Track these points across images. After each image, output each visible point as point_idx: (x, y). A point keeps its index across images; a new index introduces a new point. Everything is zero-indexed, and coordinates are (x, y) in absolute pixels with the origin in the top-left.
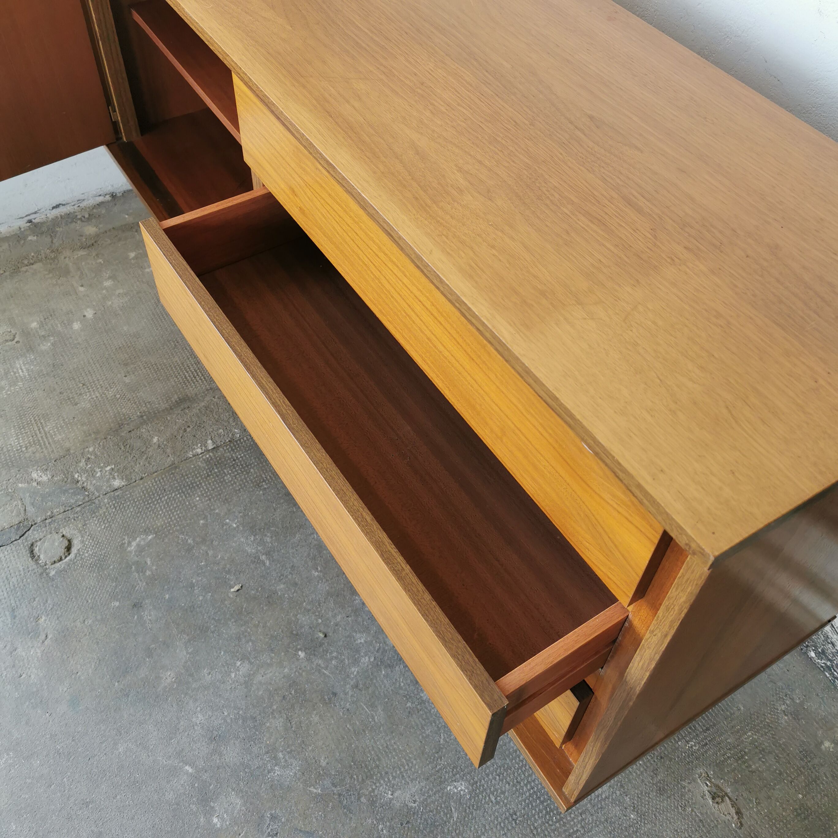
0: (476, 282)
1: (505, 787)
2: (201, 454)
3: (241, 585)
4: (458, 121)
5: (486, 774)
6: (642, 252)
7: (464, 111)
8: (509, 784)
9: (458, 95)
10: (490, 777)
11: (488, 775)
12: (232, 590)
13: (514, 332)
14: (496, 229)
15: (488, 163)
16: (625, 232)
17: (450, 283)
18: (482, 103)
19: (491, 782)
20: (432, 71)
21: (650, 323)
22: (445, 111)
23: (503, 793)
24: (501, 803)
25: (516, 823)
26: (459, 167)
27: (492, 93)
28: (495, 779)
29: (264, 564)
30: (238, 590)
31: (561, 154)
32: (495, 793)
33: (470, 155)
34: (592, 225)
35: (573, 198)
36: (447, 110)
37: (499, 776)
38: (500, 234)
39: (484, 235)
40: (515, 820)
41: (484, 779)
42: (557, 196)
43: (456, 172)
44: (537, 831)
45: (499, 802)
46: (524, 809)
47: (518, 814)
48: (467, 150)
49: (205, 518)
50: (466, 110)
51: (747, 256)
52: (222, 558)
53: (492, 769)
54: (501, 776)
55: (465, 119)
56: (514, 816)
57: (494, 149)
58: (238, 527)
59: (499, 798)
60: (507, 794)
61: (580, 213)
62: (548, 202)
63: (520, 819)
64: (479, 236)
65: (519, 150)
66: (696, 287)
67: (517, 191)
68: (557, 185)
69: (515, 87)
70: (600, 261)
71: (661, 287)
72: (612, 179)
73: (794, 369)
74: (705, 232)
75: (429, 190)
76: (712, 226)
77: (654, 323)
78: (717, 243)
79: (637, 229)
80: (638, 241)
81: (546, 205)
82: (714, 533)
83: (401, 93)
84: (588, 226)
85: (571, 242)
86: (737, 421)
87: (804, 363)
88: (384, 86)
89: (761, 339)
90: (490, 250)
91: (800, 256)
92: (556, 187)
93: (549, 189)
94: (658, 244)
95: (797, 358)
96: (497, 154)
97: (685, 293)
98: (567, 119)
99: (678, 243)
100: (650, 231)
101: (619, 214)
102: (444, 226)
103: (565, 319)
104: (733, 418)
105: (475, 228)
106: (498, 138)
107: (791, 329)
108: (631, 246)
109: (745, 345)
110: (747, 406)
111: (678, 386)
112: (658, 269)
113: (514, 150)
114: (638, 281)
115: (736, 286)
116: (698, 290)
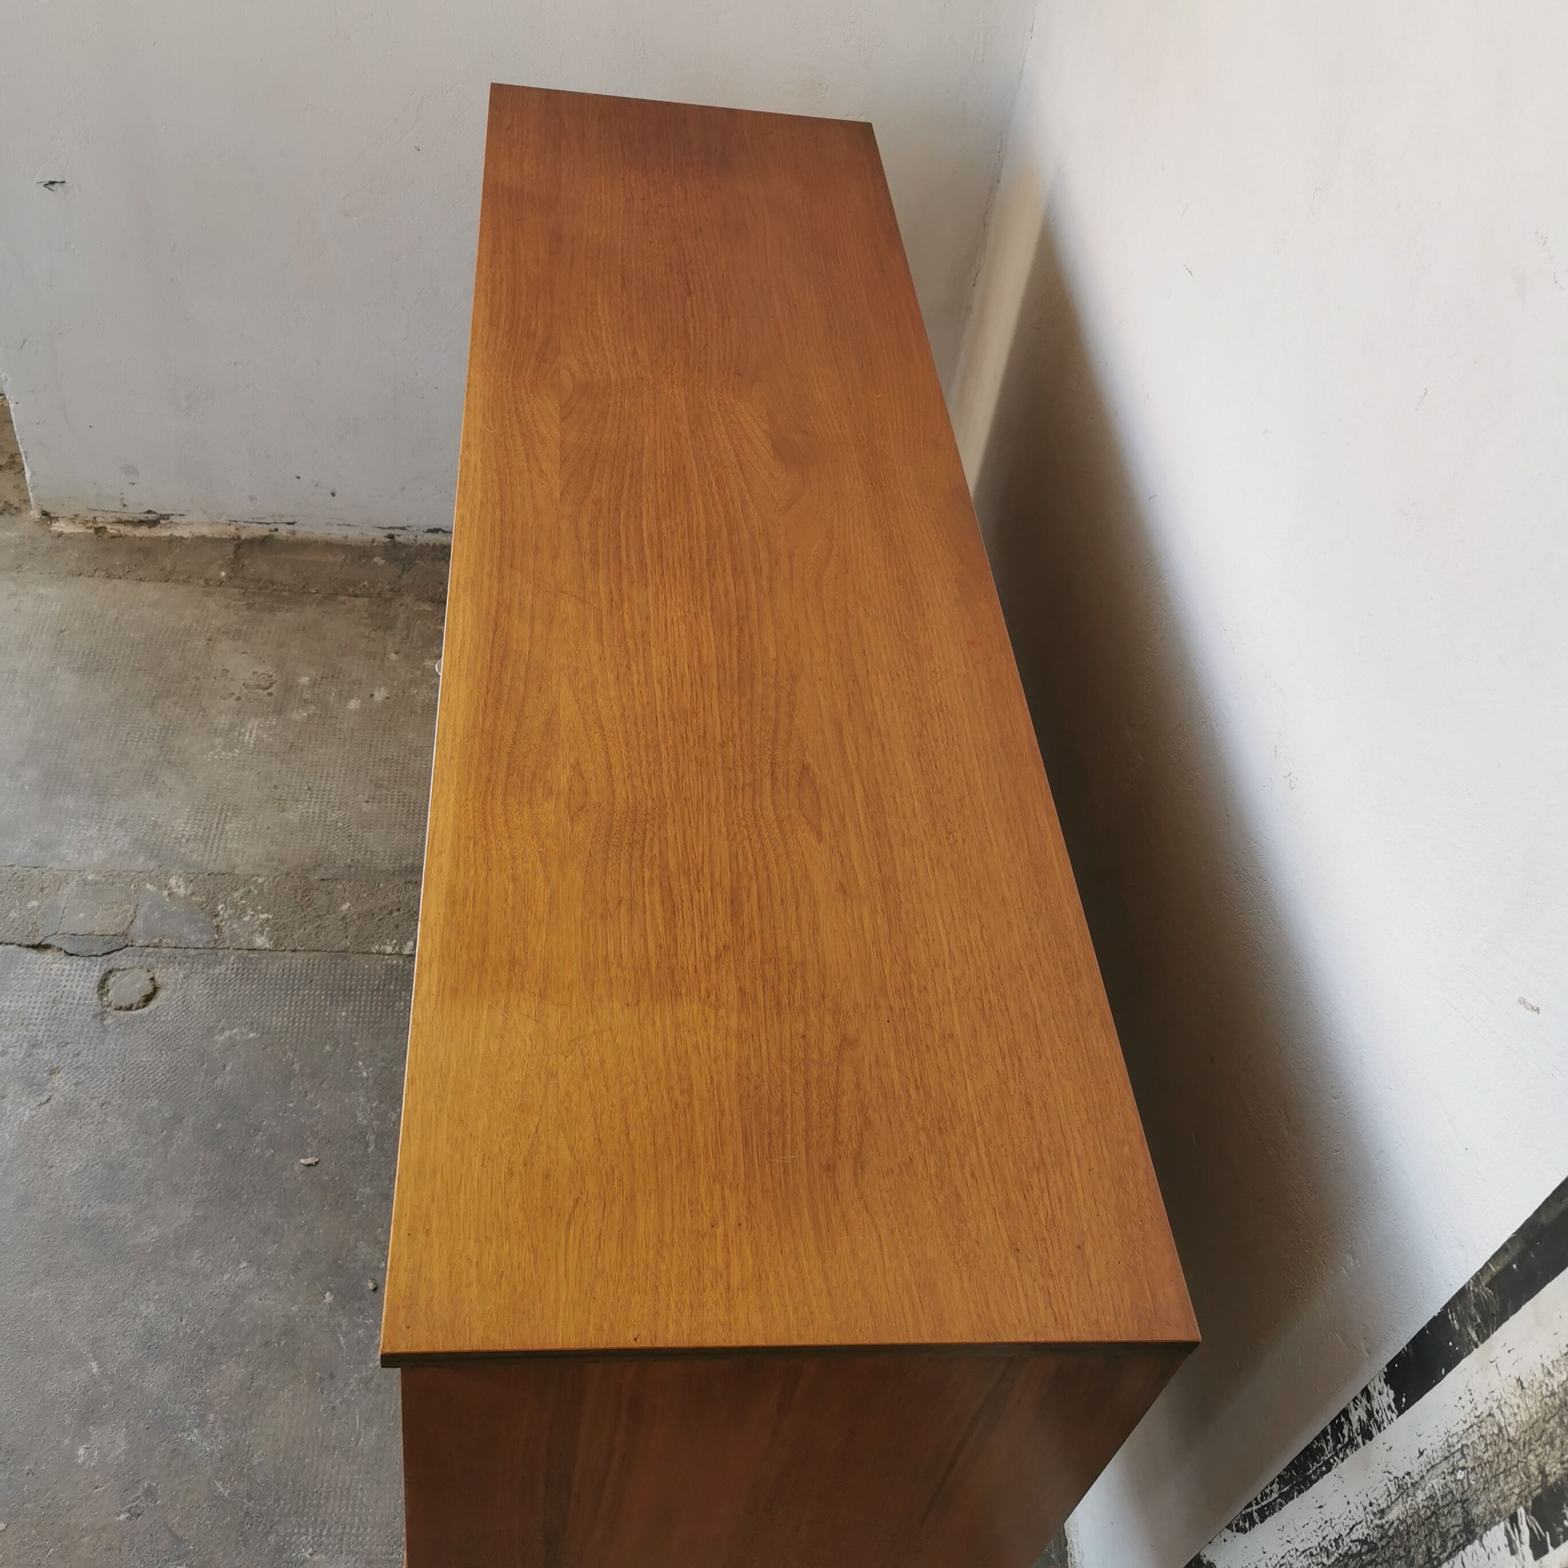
2: (389, 954)
3: (317, 1160)
4: (637, 703)
6: (682, 968)
7: (658, 692)
9: (672, 668)
12: (302, 1161)
13: (435, 992)
14: (541, 861)
15: (617, 772)
16: (688, 935)
18: (689, 691)
20: (673, 621)
21: (597, 1059)
22: (635, 682)
26: (578, 763)
27: (716, 682)
29: (367, 1146)
30: (309, 1165)
31: (718, 799)
34: (658, 907)
35: (672, 863)
36: (639, 682)
38: (539, 868)
39: (519, 862)
42: (656, 851)
43: (568, 767)
48: (610, 744)
49: (335, 1046)
50: (662, 691)
51: (803, 1037)
52: (320, 1111)
55: (648, 703)
57: (643, 757)
58: (368, 1079)
61: (661, 885)
62: (637, 853)
64: (514, 858)
65: (672, 771)
66: (700, 1042)
67: (615, 823)
68: (670, 837)
69: (752, 687)
70: (621, 955)
71: (658, 1023)
72: (746, 859)
73: (703, 1198)
74: (786, 980)
75: (515, 775)
76: (803, 977)
77: (602, 1062)
78: (785, 1001)
79: (707, 938)
80: (692, 954)
81: (631, 856)
82: (408, 1327)
83: (605, 636)
84: (653, 905)
85: (611, 916)
86: (569, 1222)
87: (723, 1198)
88: (594, 618)
89: (706, 1144)
90: (509, 882)
91: (870, 1068)
92: (666, 839)
93: (655, 838)
94: (713, 968)
95: (723, 1188)
96: (640, 765)
97: (679, 1044)
98: (774, 756)
99: (738, 978)
100: (721, 946)
101: (706, 908)
102: (485, 829)
103: (506, 1006)
104: (570, 1216)
105: (519, 847)
106: (662, 747)
107: (755, 1151)
108: (676, 955)
109: (680, 1141)
110: (601, 1211)
111: (549, 1147)
112: (679, 999)
113: (665, 770)
114: (638, 1001)
115: (748, 1065)
116: (697, 1048)
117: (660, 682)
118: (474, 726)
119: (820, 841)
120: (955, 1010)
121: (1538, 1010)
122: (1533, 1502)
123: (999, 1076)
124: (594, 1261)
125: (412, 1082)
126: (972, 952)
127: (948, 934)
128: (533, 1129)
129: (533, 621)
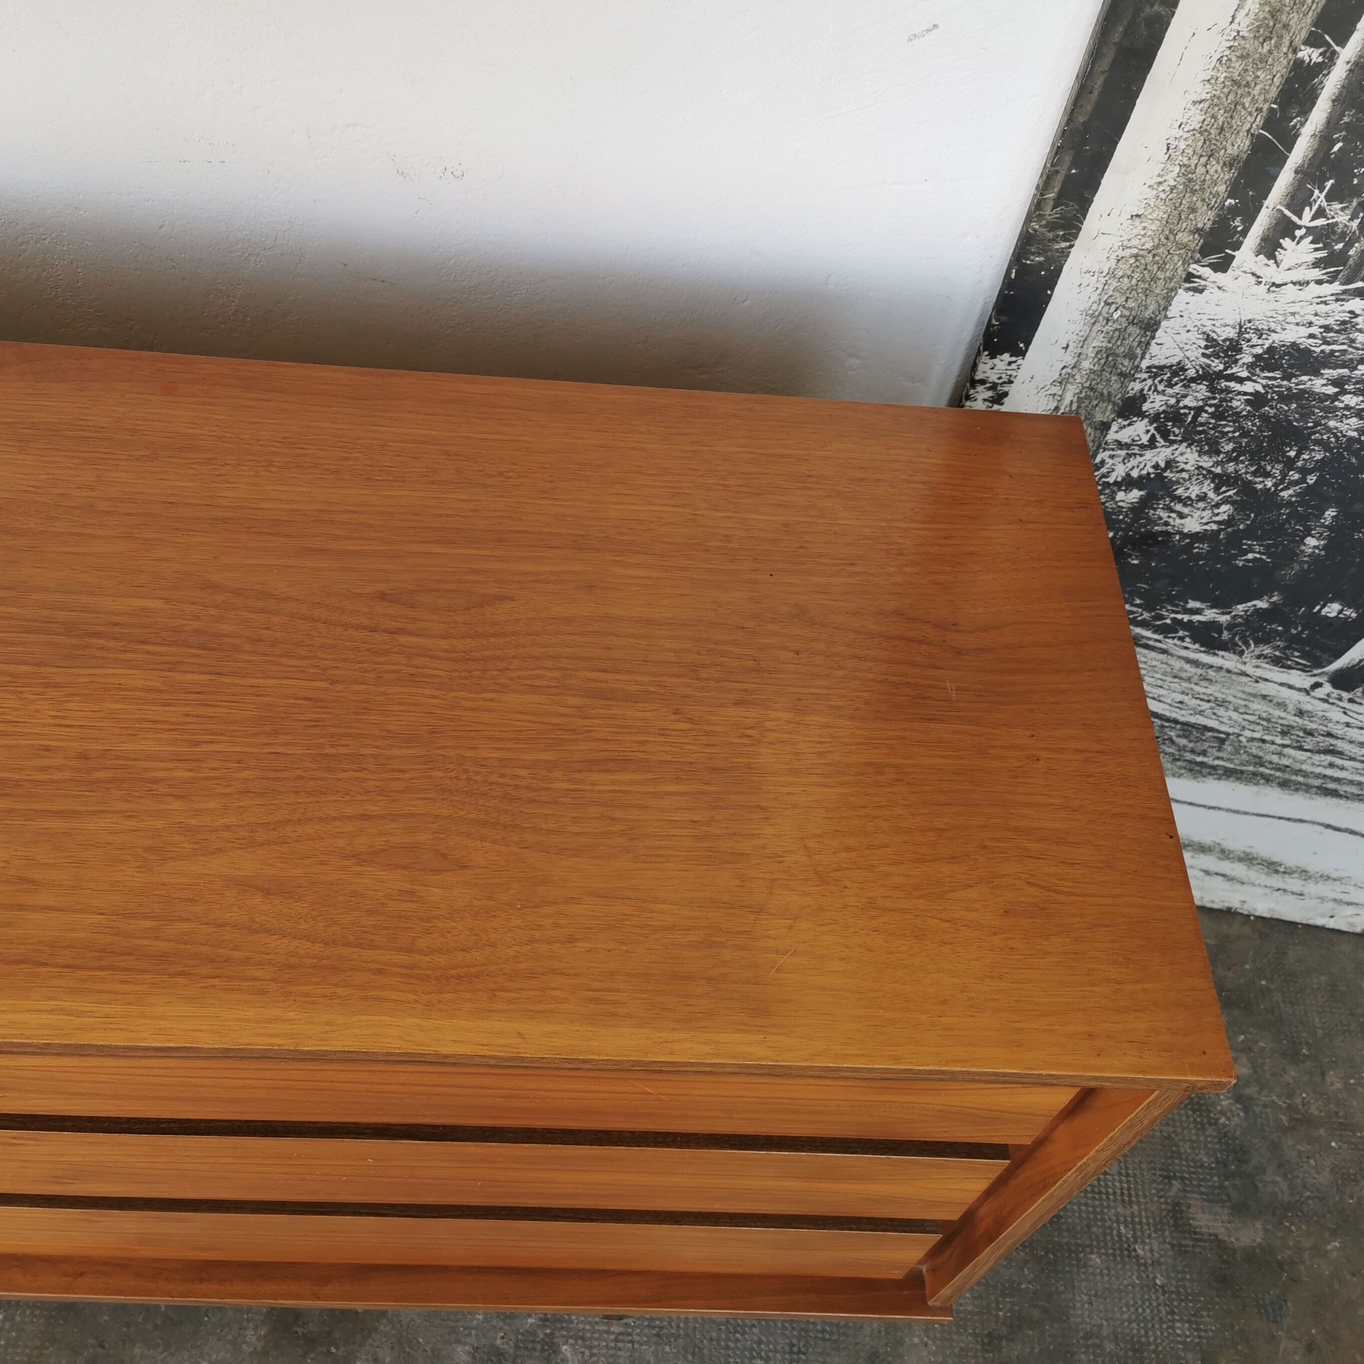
0: (629, 1016)
1: (754, 1334)
4: (238, 775)
5: (725, 1348)
6: (710, 759)
7: (214, 747)
8: (754, 1326)
9: (166, 727)
10: (732, 1345)
11: (727, 1347)
13: (763, 1036)
14: (536, 907)
15: (374, 808)
16: (660, 748)
17: (607, 1055)
18: (219, 709)
19: (739, 1349)
20: (63, 718)
21: (844, 855)
22: (188, 774)
23: (760, 1342)
24: (770, 1354)
25: (803, 1353)
26: (354, 856)
27: (208, 677)
28: (738, 1340)
31: (434, 697)
32: (754, 1354)
33: (335, 819)
34: (616, 777)
35: (545, 756)
36: (191, 770)
37: (737, 1332)
38: (548, 910)
39: (537, 934)
40: (800, 1352)
41: (730, 1356)
42: (523, 773)
43: (359, 868)
44: (827, 1332)
45: (768, 1357)
46: (793, 1328)
47: (795, 1342)
48: (318, 814)
50: (217, 742)
51: (797, 653)
53: (723, 1336)
54: (739, 1329)
55: (239, 762)
56: (795, 1349)
57: (345, 775)
59: (763, 1354)
60: (764, 1339)
61: (580, 771)
62: (527, 795)
63: (802, 1344)
64: (531, 941)
65: (377, 743)
66: (813, 750)
67: (473, 816)
68: (498, 754)
69: (225, 635)
70: (693, 822)
71: (790, 790)
72: (540, 677)
73: (1007, 765)
74: (722, 659)
75: (372, 937)
76: (716, 643)
77: (848, 849)
78: (751, 664)
79: (663, 729)
80: (688, 747)
81: (531, 801)
82: (1204, 1053)
83: (80, 808)
84: (613, 782)
85: (632, 830)
86: (1054, 891)
87: (1004, 747)
88: (32, 820)
89: (943, 757)
90: (576, 947)
91: (831, 600)
92: (502, 760)
93: (502, 771)
94: (710, 728)
95: (993, 747)
96: (365, 780)
97: (817, 771)
98: (359, 627)
99: (722, 705)
100: (676, 717)
101: (618, 726)
102: (476, 977)
103: (777, 952)
104: (1049, 891)
105: (510, 934)
106: (328, 751)
107: (949, 713)
108: (691, 763)
109: (942, 780)
110: (1040, 861)
111: (967, 909)
112: (753, 766)
113: (376, 751)
114: (761, 808)
115: (839, 708)
116: (820, 754)
117: (197, 744)
118: (262, 992)
119: (512, 599)
120: (753, 516)
121: (935, 26)
122: (1200, 253)
123: (830, 496)
124: (1095, 870)
125: (896, 1059)
126: (675, 488)
127: (650, 503)
128: (947, 925)
129: (21, 907)
